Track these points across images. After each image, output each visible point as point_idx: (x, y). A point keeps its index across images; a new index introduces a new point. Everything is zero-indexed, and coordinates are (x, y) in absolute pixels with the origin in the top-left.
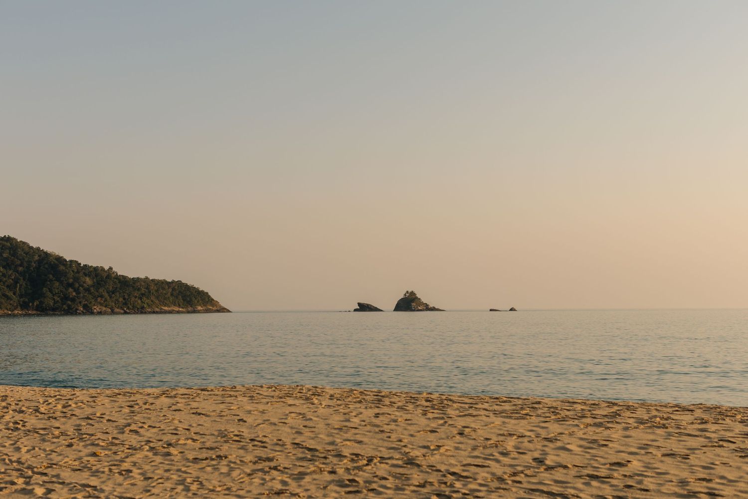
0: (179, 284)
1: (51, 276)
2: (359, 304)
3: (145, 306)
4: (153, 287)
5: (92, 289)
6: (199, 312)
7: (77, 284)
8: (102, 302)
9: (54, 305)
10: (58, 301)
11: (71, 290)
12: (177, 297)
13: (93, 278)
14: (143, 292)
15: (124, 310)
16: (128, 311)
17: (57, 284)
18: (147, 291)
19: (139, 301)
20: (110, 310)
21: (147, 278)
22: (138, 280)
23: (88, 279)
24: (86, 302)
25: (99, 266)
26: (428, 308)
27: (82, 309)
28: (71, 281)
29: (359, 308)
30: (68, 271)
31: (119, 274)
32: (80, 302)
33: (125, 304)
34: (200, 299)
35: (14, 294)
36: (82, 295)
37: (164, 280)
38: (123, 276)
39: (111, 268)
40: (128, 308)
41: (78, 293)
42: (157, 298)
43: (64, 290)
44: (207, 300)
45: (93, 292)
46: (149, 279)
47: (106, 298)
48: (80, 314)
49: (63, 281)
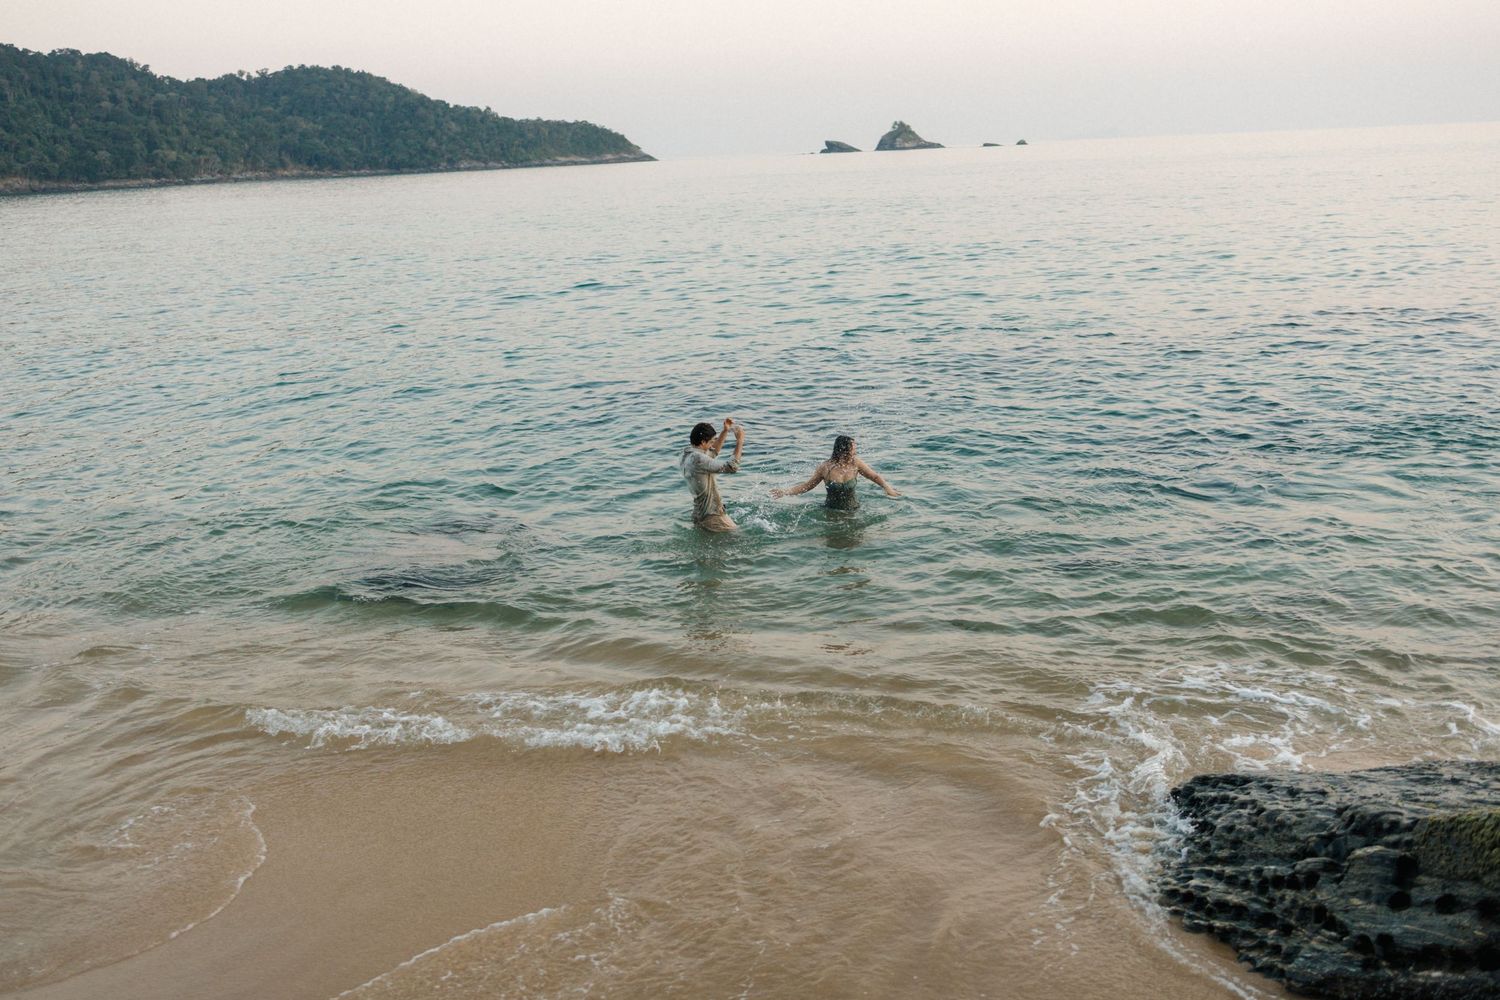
0: (586, 126)
1: (407, 123)
2: (827, 143)
3: (531, 157)
4: (544, 131)
5: (459, 137)
6: (607, 162)
7: (440, 131)
8: (472, 153)
9: (409, 162)
10: (414, 155)
11: (430, 139)
12: (579, 144)
13: (463, 123)
14: (531, 138)
15: (502, 163)
16: (507, 164)
17: (414, 132)
18: (536, 136)
19: (523, 151)
20: (482, 165)
23: (453, 125)
24: (451, 155)
25: (473, 106)
26: (920, 144)
27: (445, 165)
28: (432, 128)
29: (827, 148)
30: (429, 114)
31: (501, 116)
32: (443, 156)
33: (504, 155)
34: (611, 144)
35: (361, 148)
36: (444, 147)
37: (563, 122)
38: (504, 118)
39: (488, 108)
40: (507, 160)
41: (441, 144)
42: (550, 146)
43: (422, 140)
44: (621, 144)
45: (460, 142)
47: (477, 149)
49: (422, 128)
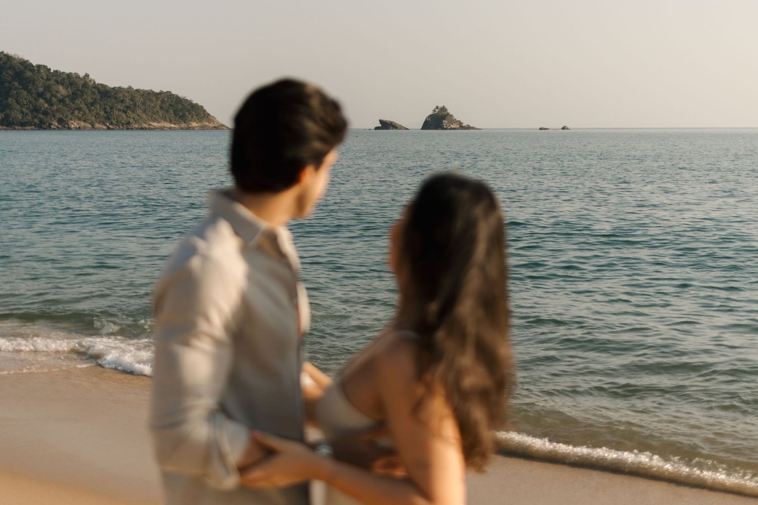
0: (169, 95)
1: (16, 84)
2: (381, 121)
3: (131, 121)
4: (139, 99)
5: (67, 99)
6: (193, 128)
7: (49, 93)
8: (81, 115)
9: (22, 119)
10: (27, 114)
11: (41, 101)
12: (167, 111)
13: (68, 87)
14: (128, 104)
15: (107, 126)
16: (111, 126)
17: (25, 93)
18: (131, 103)
19: (124, 115)
20: (90, 126)
21: (130, 88)
22: (120, 89)
23: (61, 88)
24: (61, 116)
25: (73, 72)
26: (462, 127)
27: (56, 124)
28: (41, 90)
29: (380, 125)
30: (36, 78)
31: (96, 83)
32: (54, 116)
33: (108, 118)
34: (194, 113)
36: (55, 107)
37: (151, 90)
38: (102, 85)
39: (87, 75)
40: (111, 123)
41: (51, 105)
42: (144, 111)
43: (33, 101)
44: (202, 113)
45: (68, 104)
46: (133, 89)
47: (84, 111)
48: (54, 129)
49: (31, 89)
